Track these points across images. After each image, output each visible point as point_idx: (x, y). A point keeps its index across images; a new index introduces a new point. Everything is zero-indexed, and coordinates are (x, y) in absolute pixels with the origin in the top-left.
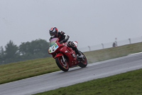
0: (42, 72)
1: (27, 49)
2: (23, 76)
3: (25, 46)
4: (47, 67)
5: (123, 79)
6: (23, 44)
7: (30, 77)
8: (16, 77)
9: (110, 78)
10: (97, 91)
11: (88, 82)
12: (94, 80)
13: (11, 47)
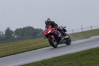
0: (30, 49)
1: (20, 33)
2: (17, 52)
3: (18, 31)
4: (34, 45)
5: (87, 54)
6: (17, 29)
7: (22, 52)
8: (12, 53)
9: (78, 53)
10: (69, 63)
11: (63, 56)
12: (67, 55)
13: (8, 31)
